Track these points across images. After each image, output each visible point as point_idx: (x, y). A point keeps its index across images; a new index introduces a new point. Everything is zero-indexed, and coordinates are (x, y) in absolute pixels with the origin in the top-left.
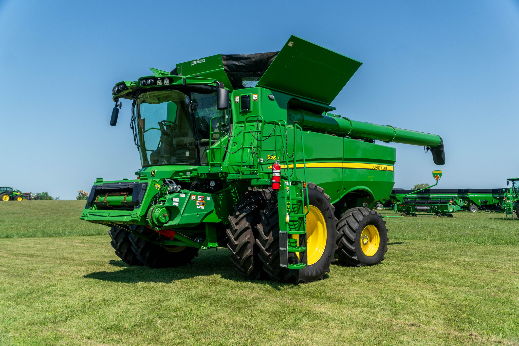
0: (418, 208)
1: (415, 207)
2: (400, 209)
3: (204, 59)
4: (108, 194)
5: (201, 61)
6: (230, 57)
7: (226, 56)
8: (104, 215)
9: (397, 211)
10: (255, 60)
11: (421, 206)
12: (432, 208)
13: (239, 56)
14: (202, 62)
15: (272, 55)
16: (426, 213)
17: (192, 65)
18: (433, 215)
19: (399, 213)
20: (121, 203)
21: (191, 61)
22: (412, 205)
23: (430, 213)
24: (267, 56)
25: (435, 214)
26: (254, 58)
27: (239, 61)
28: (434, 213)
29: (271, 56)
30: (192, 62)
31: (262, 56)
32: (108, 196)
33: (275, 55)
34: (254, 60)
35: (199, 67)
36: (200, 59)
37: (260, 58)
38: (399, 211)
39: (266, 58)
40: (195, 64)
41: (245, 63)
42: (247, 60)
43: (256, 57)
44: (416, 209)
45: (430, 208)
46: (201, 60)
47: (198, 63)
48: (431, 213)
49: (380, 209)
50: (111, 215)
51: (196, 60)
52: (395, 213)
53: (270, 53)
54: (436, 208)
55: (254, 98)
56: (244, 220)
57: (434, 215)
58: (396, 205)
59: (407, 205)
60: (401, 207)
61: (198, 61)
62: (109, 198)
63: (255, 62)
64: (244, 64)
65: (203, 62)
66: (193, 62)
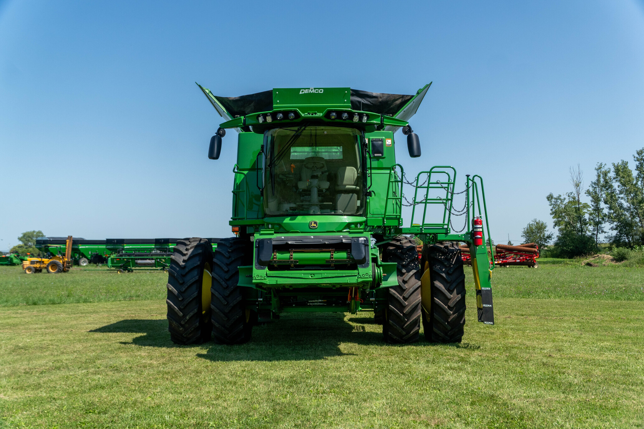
0: (139, 261)
1: (136, 261)
2: (115, 263)
3: (323, 90)
4: (294, 250)
5: (316, 91)
6: (356, 93)
7: (353, 90)
8: (303, 276)
9: (110, 266)
10: (382, 100)
11: (142, 259)
12: (157, 261)
13: (366, 93)
14: (318, 92)
15: (398, 98)
16: (150, 268)
17: (301, 93)
18: (158, 270)
19: (114, 268)
20: (327, 261)
21: (299, 89)
22: (132, 259)
23: (154, 268)
24: (393, 98)
25: (161, 268)
26: (381, 98)
27: (365, 99)
28: (159, 268)
29: (396, 98)
30: (301, 90)
31: (389, 97)
32: (295, 252)
33: (400, 98)
34: (380, 100)
35: (310, 97)
36: (315, 89)
37: (387, 98)
38: (113, 266)
39: (392, 100)
40: (306, 92)
41: (372, 102)
42: (373, 99)
43: (383, 97)
44: (137, 263)
45: (155, 261)
46: (318, 90)
47: (311, 92)
48: (156, 267)
49: (85, 264)
50: (316, 276)
51: (309, 89)
52: (108, 268)
53: (397, 95)
54: (163, 262)
55: (387, 143)
56: (414, 278)
57: (160, 270)
58: (109, 259)
59: (125, 258)
60: (117, 261)
61: (312, 90)
62: (296, 256)
63: (380, 102)
64: (369, 103)
65: (320, 92)
66: (304, 90)
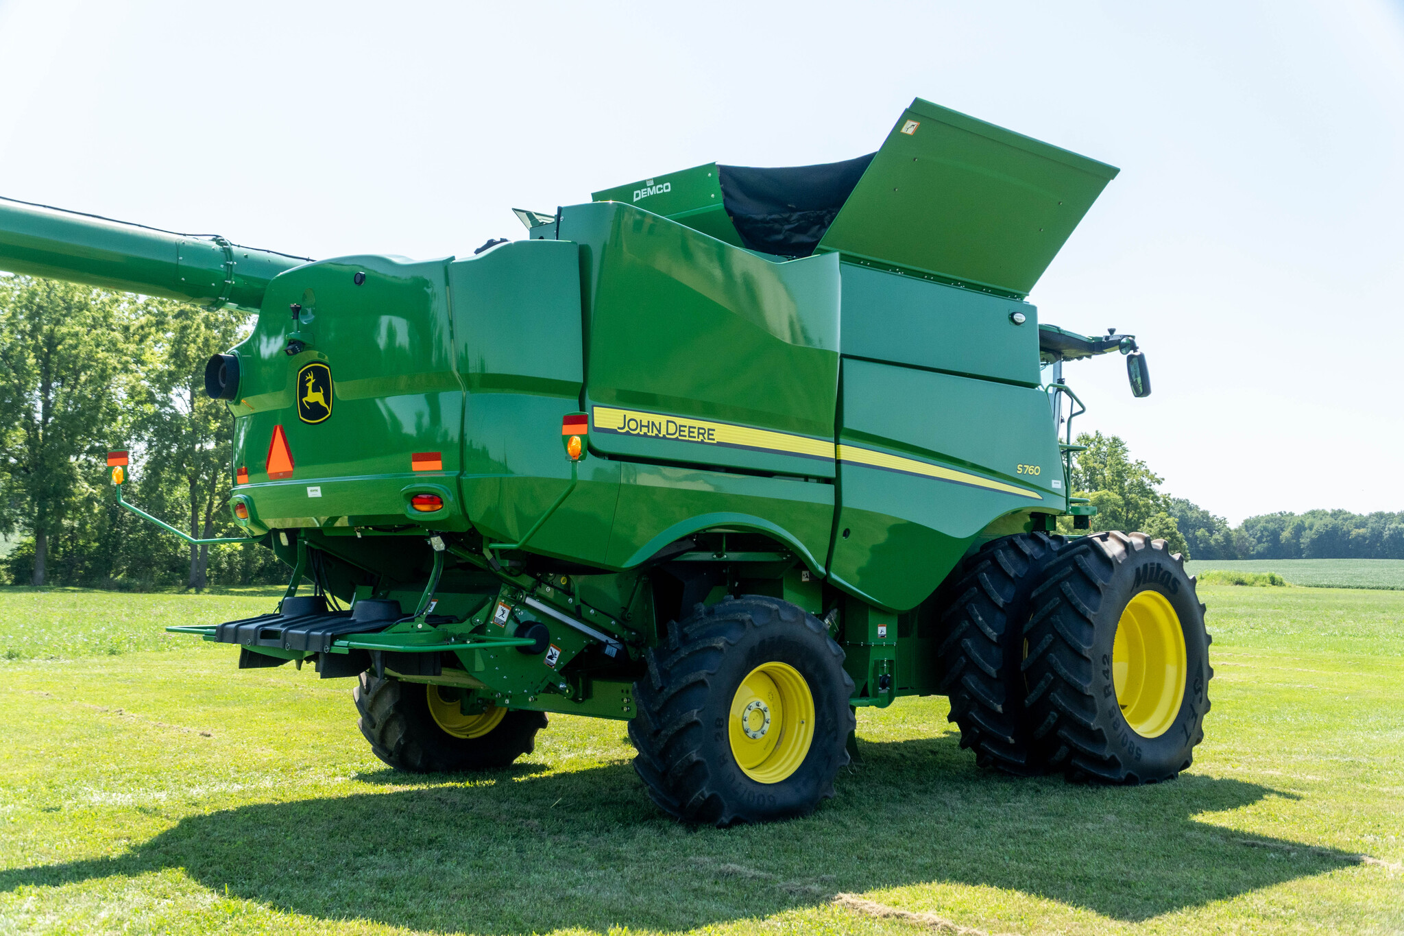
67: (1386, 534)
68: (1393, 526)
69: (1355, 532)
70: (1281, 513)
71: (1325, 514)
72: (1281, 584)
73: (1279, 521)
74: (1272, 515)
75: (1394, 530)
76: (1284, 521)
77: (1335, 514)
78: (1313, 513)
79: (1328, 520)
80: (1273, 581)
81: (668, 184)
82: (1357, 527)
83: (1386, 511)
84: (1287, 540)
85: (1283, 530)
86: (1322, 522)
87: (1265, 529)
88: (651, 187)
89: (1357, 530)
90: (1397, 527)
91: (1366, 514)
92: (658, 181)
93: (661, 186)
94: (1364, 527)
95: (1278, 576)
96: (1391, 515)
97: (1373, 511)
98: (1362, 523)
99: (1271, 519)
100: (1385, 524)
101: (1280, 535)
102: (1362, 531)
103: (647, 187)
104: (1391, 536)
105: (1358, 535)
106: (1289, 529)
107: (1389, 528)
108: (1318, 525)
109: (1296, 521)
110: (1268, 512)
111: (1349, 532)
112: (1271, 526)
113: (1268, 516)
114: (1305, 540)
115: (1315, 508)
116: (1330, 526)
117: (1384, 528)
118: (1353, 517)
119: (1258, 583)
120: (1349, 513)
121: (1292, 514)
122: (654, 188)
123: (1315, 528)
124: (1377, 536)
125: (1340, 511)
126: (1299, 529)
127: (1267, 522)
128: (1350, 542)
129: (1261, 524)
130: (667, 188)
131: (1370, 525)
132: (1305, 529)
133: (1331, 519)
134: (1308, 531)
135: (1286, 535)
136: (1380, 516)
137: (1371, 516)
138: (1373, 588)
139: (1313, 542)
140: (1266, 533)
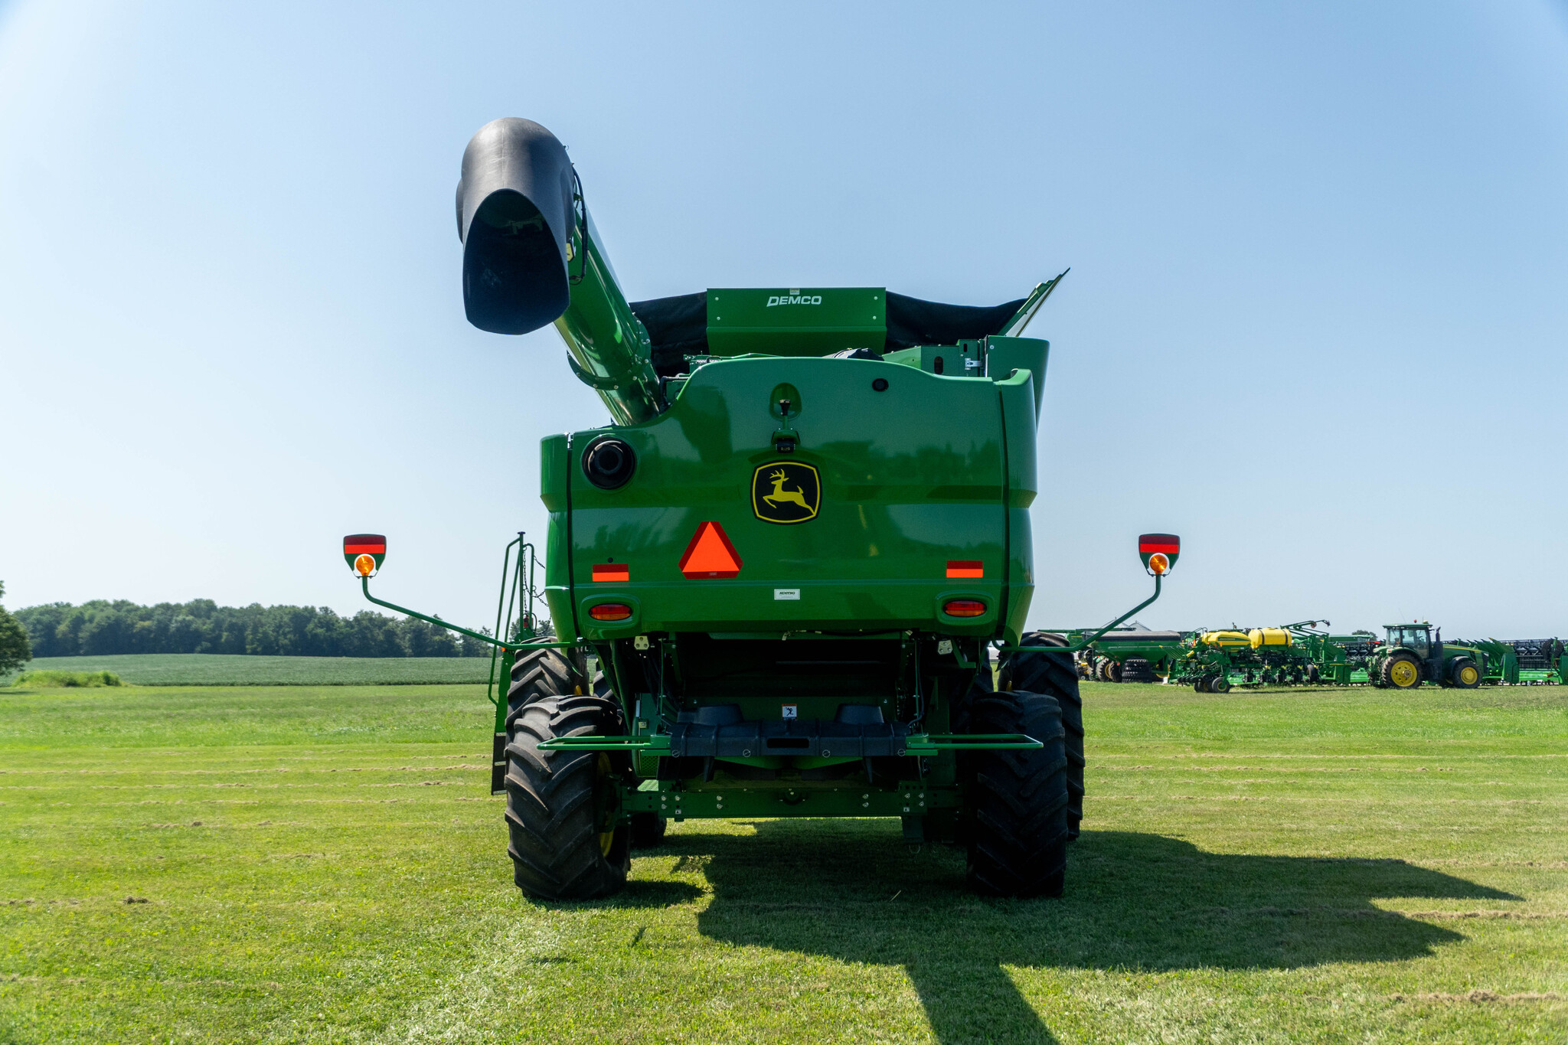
67: (173, 626)
68: (180, 618)
69: (141, 624)
70: (57, 604)
71: (106, 605)
72: (117, 684)
73: (56, 613)
74: (47, 606)
75: (181, 622)
76: (60, 613)
77: (120, 605)
78: (93, 604)
79: (111, 612)
80: (108, 681)
81: (820, 298)
82: (143, 619)
83: (173, 602)
84: (64, 634)
85: (59, 623)
86: (104, 614)
87: (39, 622)
88: (795, 297)
89: (142, 623)
90: (184, 619)
91: (151, 605)
92: (804, 292)
93: (809, 298)
94: (149, 619)
95: (113, 675)
96: (178, 606)
97: (159, 602)
98: (147, 614)
99: (46, 610)
100: (172, 616)
101: (56, 628)
102: (147, 623)
103: (789, 296)
104: (178, 629)
105: (143, 628)
106: (67, 622)
107: (176, 621)
108: (99, 617)
109: (75, 613)
110: (42, 603)
111: (132, 625)
112: (46, 618)
113: (42, 607)
114: (84, 634)
115: (95, 598)
116: (113, 618)
117: (170, 620)
118: (138, 609)
119: (91, 684)
120: (133, 604)
121: (68, 605)
122: (799, 298)
123: (96, 620)
124: (163, 628)
125: (123, 602)
126: (78, 621)
127: (42, 614)
128: (133, 635)
129: (34, 617)
130: (817, 301)
131: (156, 617)
132: (84, 622)
133: (112, 610)
134: (87, 624)
135: (62, 628)
136: (166, 607)
137: (158, 607)
138: (212, 685)
139: (93, 636)
140: (39, 627)
